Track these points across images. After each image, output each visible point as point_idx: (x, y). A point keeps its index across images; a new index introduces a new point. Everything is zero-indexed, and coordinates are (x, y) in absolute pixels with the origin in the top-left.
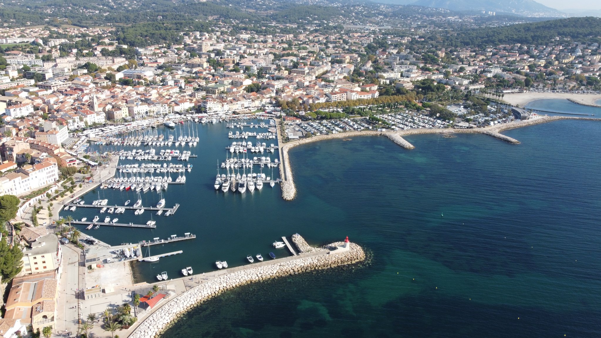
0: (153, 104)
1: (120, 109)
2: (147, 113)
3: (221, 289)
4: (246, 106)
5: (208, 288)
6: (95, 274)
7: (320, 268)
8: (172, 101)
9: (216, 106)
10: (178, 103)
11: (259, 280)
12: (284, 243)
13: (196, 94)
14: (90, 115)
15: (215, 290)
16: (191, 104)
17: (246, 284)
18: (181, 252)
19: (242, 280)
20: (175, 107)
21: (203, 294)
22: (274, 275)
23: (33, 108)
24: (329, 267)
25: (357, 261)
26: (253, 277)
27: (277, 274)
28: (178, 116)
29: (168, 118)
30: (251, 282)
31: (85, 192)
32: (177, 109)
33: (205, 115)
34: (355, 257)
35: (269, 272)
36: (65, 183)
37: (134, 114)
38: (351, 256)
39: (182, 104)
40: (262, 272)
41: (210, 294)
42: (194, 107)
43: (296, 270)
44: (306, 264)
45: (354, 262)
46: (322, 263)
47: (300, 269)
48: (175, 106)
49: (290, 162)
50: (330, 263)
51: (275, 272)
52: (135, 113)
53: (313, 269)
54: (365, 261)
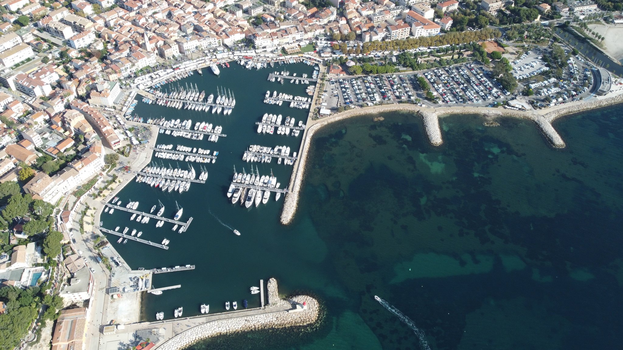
0: (203, 37)
1: (171, 47)
2: (197, 47)
3: (197, 339)
4: (298, 39)
5: (187, 338)
6: (115, 304)
7: (276, 327)
8: (223, 31)
9: (265, 41)
10: (228, 35)
11: (227, 333)
12: (259, 290)
13: (252, 10)
15: (192, 340)
16: (242, 35)
17: (216, 336)
18: (179, 286)
19: (213, 332)
20: (225, 40)
21: (182, 344)
22: (239, 329)
23: (94, 35)
24: (284, 326)
25: (308, 323)
26: (223, 330)
27: (242, 329)
28: (226, 54)
29: (216, 57)
30: (220, 334)
31: (123, 188)
33: (253, 52)
34: (308, 320)
35: (236, 327)
36: (109, 171)
38: (305, 318)
39: (232, 36)
40: (230, 326)
41: (188, 343)
42: (244, 40)
43: (257, 326)
44: (266, 321)
45: (305, 324)
46: (279, 323)
47: (260, 326)
48: (226, 38)
49: (307, 158)
50: (285, 323)
51: (240, 327)
52: (185, 49)
53: (270, 327)
54: (315, 323)
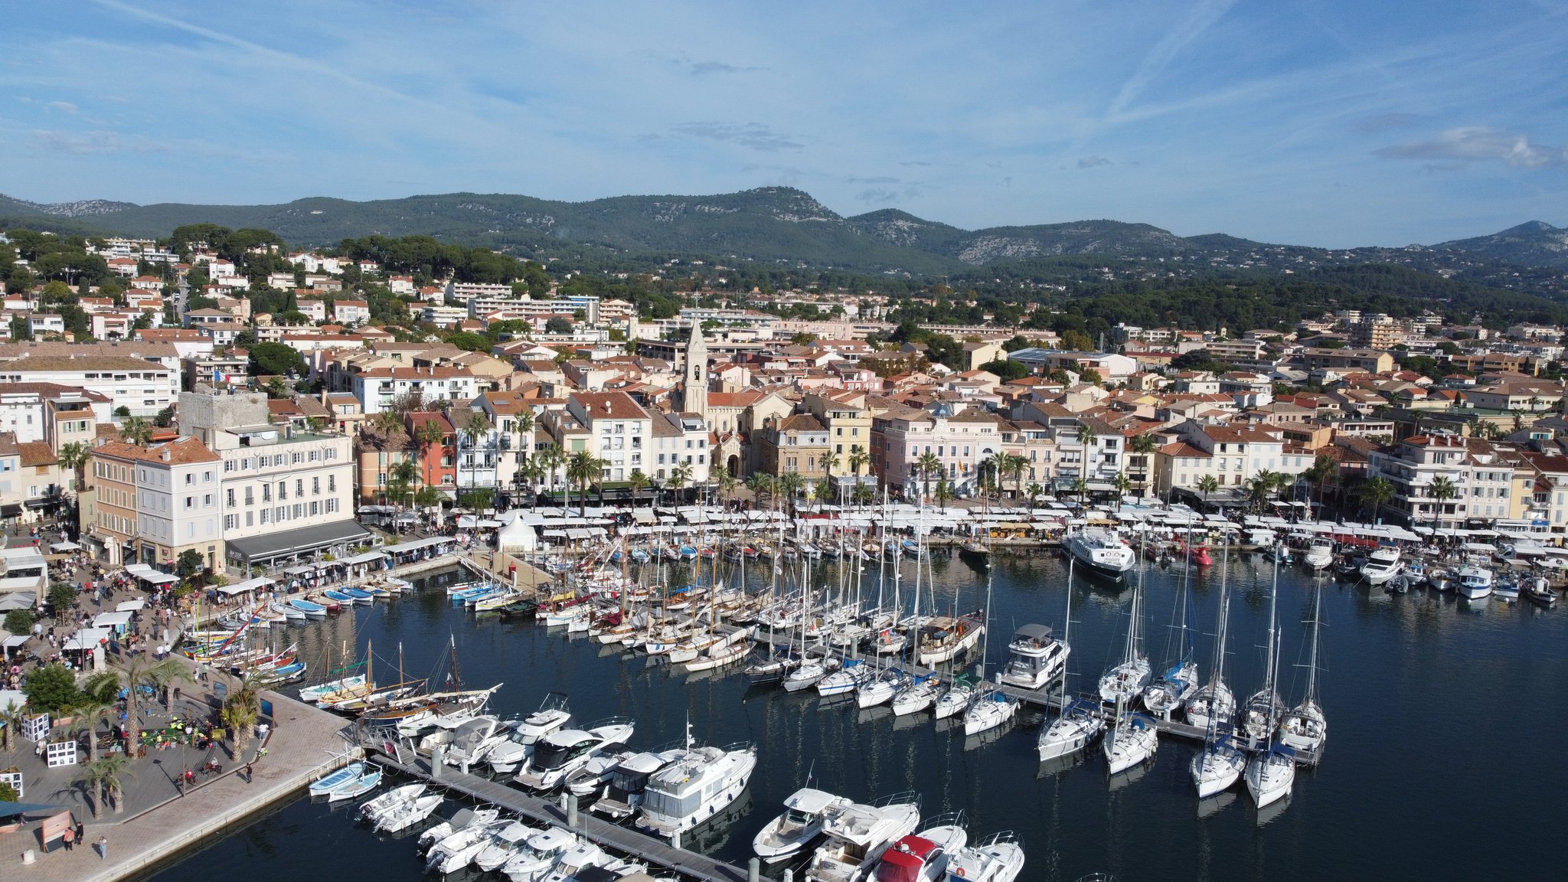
0: (1039, 423)
1: (825, 425)
2: (985, 469)
8: (1170, 431)
9: (1485, 484)
10: (1204, 442)
14: (612, 424)
16: (1292, 459)
20: (1177, 462)
28: (1182, 515)
29: (1109, 514)
32: (1187, 473)
33: (1395, 532)
37: (902, 466)
39: (1232, 448)
42: (1309, 475)
48: (1184, 454)
52: (910, 458)
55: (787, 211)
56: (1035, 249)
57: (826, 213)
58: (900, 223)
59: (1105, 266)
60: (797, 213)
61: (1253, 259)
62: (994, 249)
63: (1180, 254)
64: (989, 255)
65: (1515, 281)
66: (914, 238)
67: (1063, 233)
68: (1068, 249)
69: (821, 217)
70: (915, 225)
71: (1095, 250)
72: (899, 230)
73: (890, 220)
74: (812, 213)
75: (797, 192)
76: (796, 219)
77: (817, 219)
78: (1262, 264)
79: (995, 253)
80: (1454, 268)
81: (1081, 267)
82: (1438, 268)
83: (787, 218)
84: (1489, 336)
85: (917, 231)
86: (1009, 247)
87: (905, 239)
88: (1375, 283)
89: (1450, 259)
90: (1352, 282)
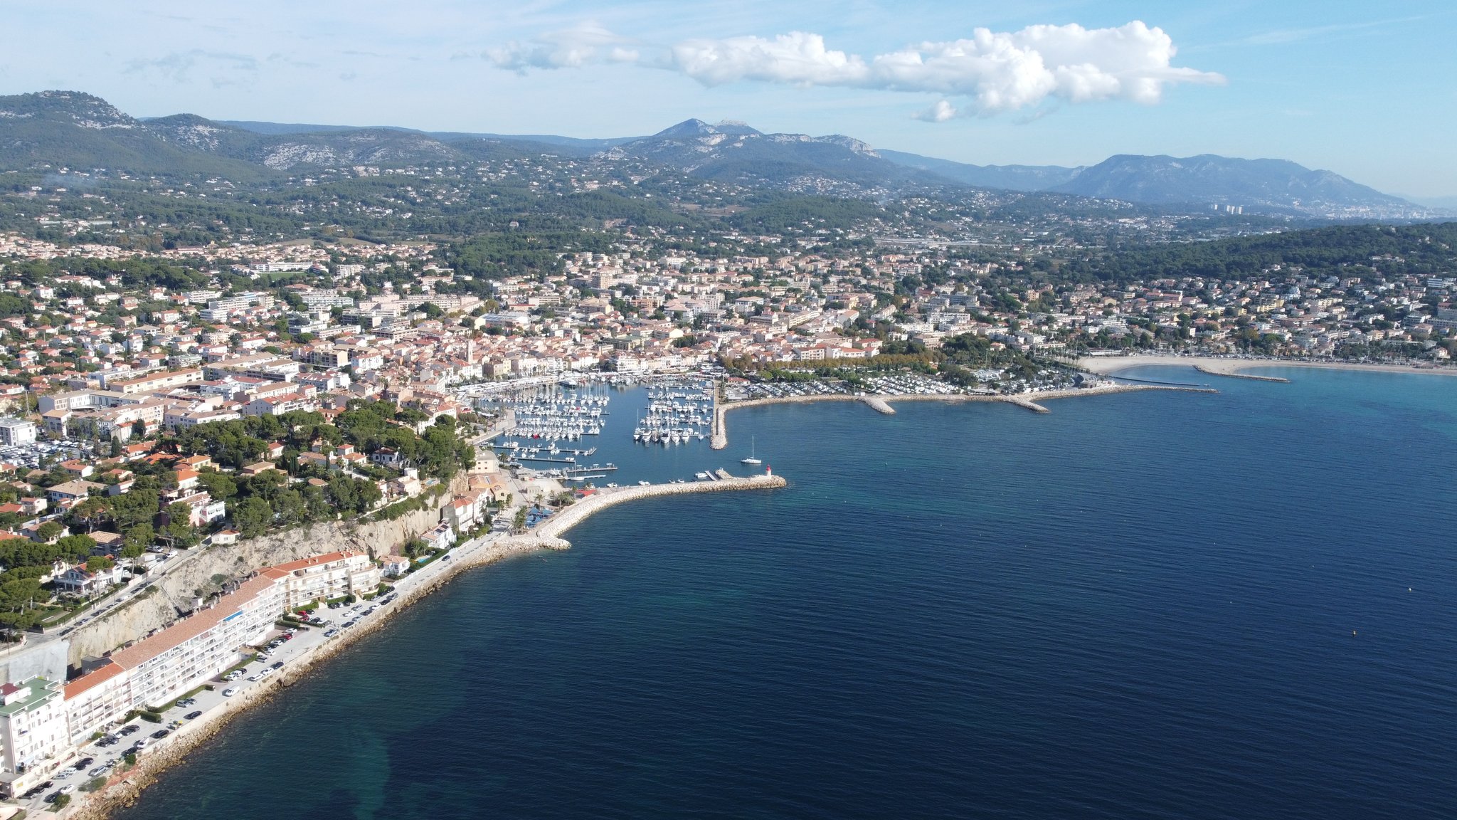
0: (542, 357)
1: (500, 363)
2: (535, 369)
4: (673, 364)
8: (568, 356)
10: (577, 358)
12: (707, 474)
13: (600, 347)
16: (595, 359)
20: (572, 363)
21: (629, 496)
25: (776, 485)
28: (578, 374)
29: (566, 375)
32: (576, 365)
34: (774, 482)
37: (518, 370)
38: (770, 482)
39: (583, 359)
42: (599, 363)
43: (715, 488)
44: (724, 485)
45: (772, 486)
46: (739, 485)
49: (725, 421)
52: (520, 368)
55: (87, 117)
56: (331, 155)
57: (128, 120)
58: (200, 128)
59: (408, 185)
60: (98, 119)
61: (508, 169)
62: (295, 155)
63: (453, 165)
64: (292, 160)
65: (676, 188)
66: (216, 142)
67: (352, 140)
68: (359, 155)
69: (123, 123)
70: (215, 130)
71: (383, 157)
72: (200, 135)
73: (189, 125)
74: (114, 121)
75: (91, 98)
76: (98, 126)
77: (121, 126)
78: (514, 173)
79: (296, 158)
80: (641, 175)
81: (390, 186)
82: (631, 175)
83: (88, 126)
84: (652, 266)
85: (218, 136)
86: (308, 153)
87: (207, 144)
88: (594, 207)
89: (638, 166)
90: (581, 207)
